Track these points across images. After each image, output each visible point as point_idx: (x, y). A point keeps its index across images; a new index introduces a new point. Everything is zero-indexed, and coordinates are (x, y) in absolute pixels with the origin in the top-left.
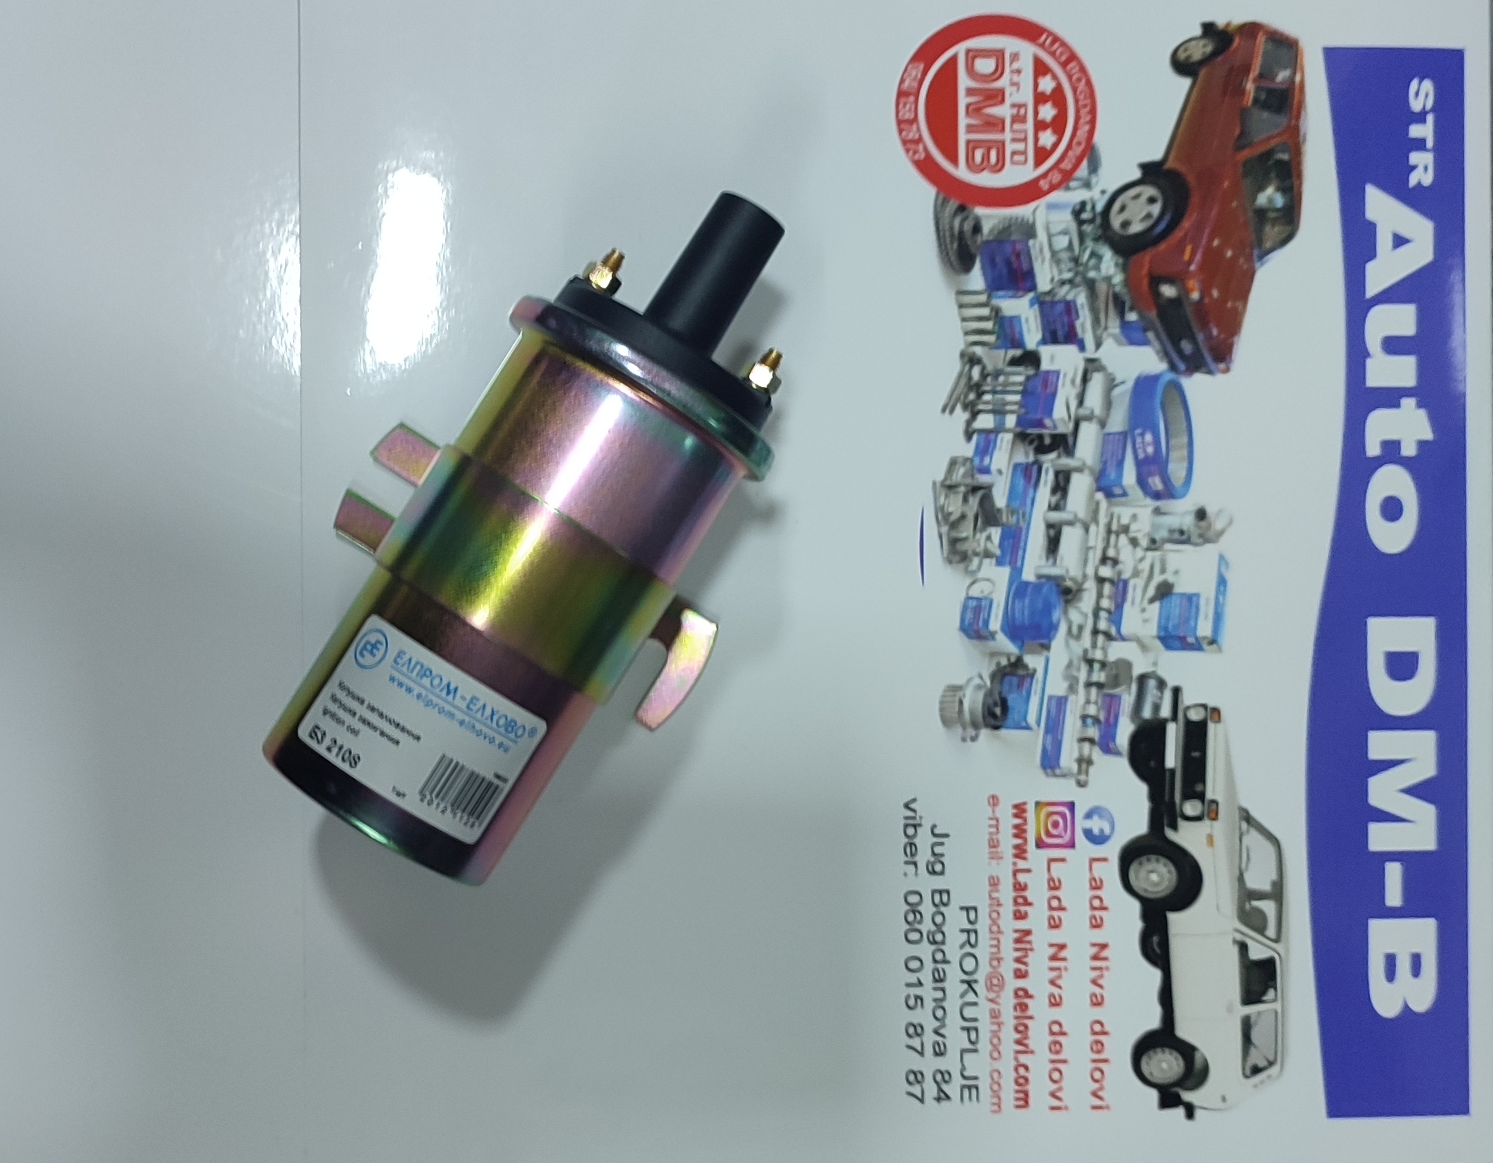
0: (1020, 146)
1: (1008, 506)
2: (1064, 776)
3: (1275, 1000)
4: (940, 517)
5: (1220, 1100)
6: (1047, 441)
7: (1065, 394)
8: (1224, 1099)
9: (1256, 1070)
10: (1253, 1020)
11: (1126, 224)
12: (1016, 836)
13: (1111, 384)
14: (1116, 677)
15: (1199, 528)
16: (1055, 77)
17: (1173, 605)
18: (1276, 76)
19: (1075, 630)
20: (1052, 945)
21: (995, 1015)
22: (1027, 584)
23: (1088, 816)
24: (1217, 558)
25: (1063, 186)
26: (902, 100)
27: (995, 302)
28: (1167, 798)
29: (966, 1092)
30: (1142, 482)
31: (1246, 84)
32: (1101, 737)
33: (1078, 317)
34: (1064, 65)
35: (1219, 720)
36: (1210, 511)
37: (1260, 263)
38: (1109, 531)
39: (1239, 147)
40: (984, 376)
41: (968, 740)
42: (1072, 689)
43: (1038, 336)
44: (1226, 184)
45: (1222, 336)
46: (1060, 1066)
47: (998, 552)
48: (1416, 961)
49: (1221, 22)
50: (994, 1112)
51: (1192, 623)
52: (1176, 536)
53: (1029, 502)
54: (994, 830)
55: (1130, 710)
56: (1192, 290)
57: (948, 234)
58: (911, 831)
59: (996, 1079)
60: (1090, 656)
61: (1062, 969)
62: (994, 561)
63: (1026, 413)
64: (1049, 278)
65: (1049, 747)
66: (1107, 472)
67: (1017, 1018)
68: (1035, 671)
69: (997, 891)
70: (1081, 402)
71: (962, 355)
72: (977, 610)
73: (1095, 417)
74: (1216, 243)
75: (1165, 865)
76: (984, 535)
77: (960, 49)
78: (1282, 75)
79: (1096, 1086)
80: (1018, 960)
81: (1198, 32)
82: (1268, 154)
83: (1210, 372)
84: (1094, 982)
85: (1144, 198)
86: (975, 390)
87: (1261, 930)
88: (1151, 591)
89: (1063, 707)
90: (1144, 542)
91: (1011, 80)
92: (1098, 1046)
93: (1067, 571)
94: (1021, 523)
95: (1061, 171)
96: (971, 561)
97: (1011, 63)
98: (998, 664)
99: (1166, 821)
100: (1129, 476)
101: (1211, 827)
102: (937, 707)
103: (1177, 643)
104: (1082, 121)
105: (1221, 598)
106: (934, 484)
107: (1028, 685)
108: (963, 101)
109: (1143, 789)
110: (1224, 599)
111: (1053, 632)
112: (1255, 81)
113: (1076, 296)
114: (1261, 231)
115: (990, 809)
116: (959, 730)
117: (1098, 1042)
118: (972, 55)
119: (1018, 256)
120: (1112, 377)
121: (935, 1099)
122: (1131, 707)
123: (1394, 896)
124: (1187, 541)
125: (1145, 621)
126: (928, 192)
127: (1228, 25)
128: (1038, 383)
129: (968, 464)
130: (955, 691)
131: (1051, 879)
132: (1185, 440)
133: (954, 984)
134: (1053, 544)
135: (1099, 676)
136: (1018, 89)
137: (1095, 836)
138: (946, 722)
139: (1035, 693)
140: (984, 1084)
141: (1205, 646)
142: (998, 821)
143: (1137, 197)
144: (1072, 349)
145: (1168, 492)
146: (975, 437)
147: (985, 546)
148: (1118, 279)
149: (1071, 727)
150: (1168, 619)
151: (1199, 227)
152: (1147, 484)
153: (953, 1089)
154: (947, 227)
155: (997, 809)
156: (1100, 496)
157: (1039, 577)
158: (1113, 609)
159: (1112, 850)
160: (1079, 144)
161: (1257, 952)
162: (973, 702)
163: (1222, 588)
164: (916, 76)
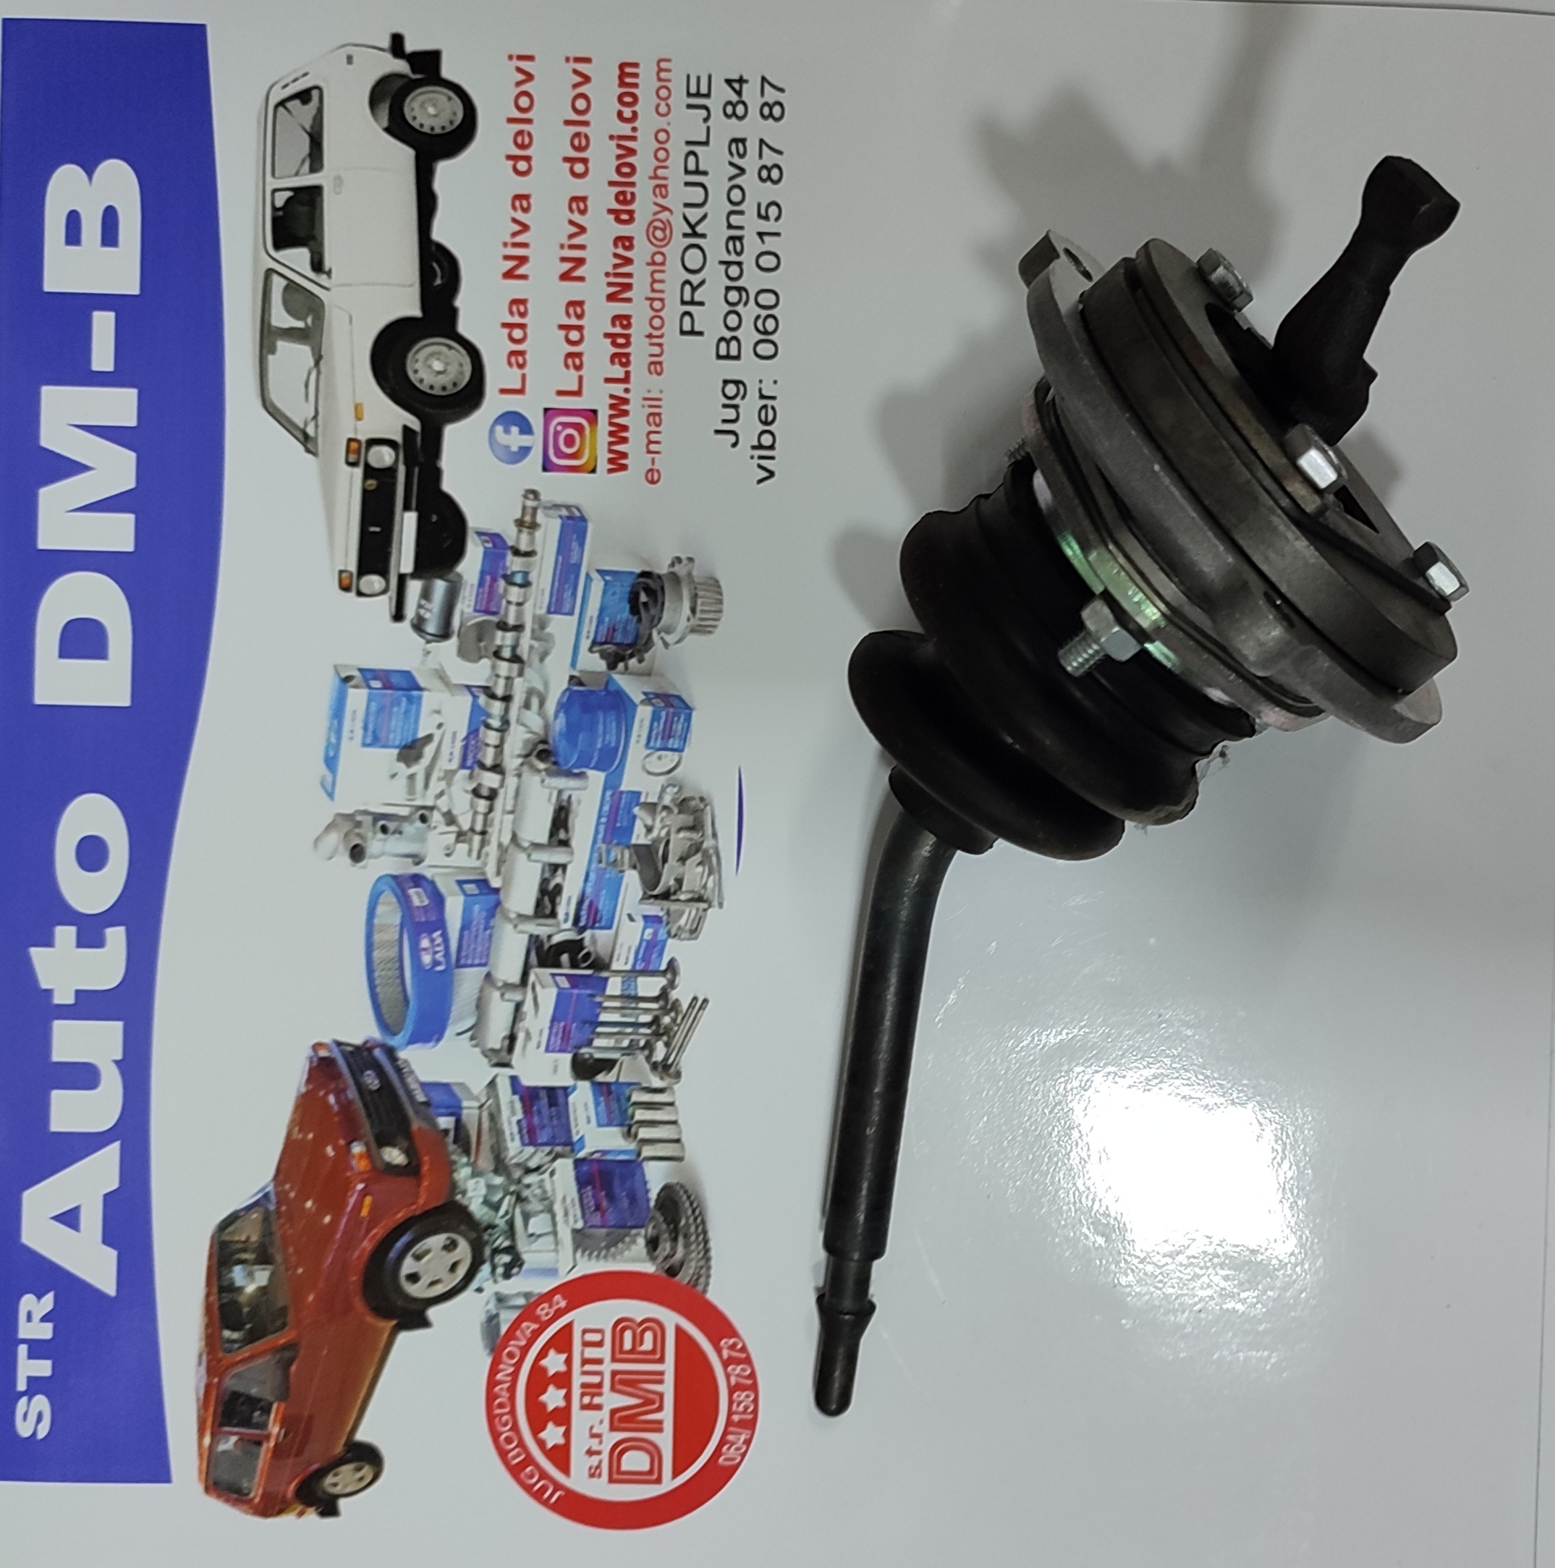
0: (591, 1353)
1: (622, 871)
2: (557, 506)
3: (275, 191)
4: (714, 860)
5: (355, 59)
6: (565, 958)
7: (538, 1021)
8: (350, 59)
9: (304, 96)
10: (307, 166)
11: (451, 1246)
12: (625, 428)
13: (476, 1032)
14: (480, 639)
15: (359, 835)
16: (541, 1444)
17: (399, 732)
18: (236, 1443)
19: (535, 702)
20: (581, 279)
21: (661, 189)
22: (596, 768)
23: (525, 451)
24: (337, 796)
25: (532, 1300)
26: (751, 1416)
27: (632, 1146)
28: (416, 470)
29: (704, 90)
30: (438, 900)
31: (278, 1434)
32: (503, 557)
33: (519, 1122)
34: (529, 1460)
35: (341, 572)
36: (346, 859)
37: (267, 1190)
38: (483, 833)
39: (292, 1346)
40: (649, 1047)
41: (685, 562)
42: (541, 624)
43: (571, 1099)
44: (311, 1298)
45: (322, 1093)
46: (575, 117)
47: (636, 810)
48: (73, 233)
49: (312, 1517)
50: (668, 60)
51: (374, 706)
52: (392, 826)
53: (592, 876)
54: (653, 437)
55: (462, 591)
56: (361, 1156)
57: (693, 1238)
58: (767, 440)
59: (663, 104)
60: (516, 666)
61: (566, 247)
62: (642, 800)
63: (592, 996)
64: (555, 1177)
65: (575, 545)
66: (484, 914)
67: (633, 184)
68: (591, 650)
69: (652, 355)
70: (518, 1006)
71: (678, 1075)
72: (667, 734)
73: (499, 989)
74: (327, 1219)
75: (421, 381)
76: (655, 834)
77: (669, 1483)
78: (229, 1444)
79: (524, 88)
80: (628, 261)
81: (342, 1503)
82: (251, 1338)
83: (339, 1044)
84: (525, 228)
85: (424, 1281)
86: (663, 1027)
87: (291, 287)
88: (429, 751)
89: (554, 599)
90: (436, 817)
91: (601, 1442)
92: (523, 141)
93: (543, 781)
94: (604, 847)
95: (536, 1319)
96: (673, 800)
97: (600, 1462)
98: (641, 661)
99: (419, 439)
100: (454, 908)
101: (356, 430)
102: (725, 607)
103: (395, 680)
104: (506, 1385)
105: (333, 740)
106: (721, 905)
107: (601, 628)
108: (667, 1415)
109: (447, 486)
110: (328, 739)
111: (565, 699)
112: (268, 1437)
113: (521, 1152)
114: (264, 1236)
115: (656, 467)
116: (695, 573)
117: (522, 146)
118: (653, 1476)
119: (598, 1207)
120: (474, 1042)
121: (746, 81)
122: (461, 598)
123: (103, 325)
124: (377, 817)
125: (438, 712)
126: (718, 1294)
127: (301, 1514)
128: (576, 1036)
129: (673, 932)
130: (700, 626)
131: (578, 368)
132: (376, 954)
133: (715, 232)
134: (561, 819)
135: (504, 639)
136: (591, 1428)
137: (515, 425)
138: (714, 585)
139: (591, 618)
140: (679, 99)
141: (356, 673)
142: (649, 452)
143: (433, 1283)
144: (527, 1081)
145: (402, 884)
146: (663, 967)
147: (654, 820)
148: (463, 1173)
149: (543, 571)
150: (407, 712)
151: (350, 1241)
152: (428, 897)
153: (723, 93)
154: (693, 1247)
155: (650, 466)
156: (496, 883)
157: (581, 776)
158: (482, 729)
159: (493, 404)
160: (511, 1355)
161: (298, 257)
162: (677, 611)
163: (331, 754)
164: (729, 1448)
